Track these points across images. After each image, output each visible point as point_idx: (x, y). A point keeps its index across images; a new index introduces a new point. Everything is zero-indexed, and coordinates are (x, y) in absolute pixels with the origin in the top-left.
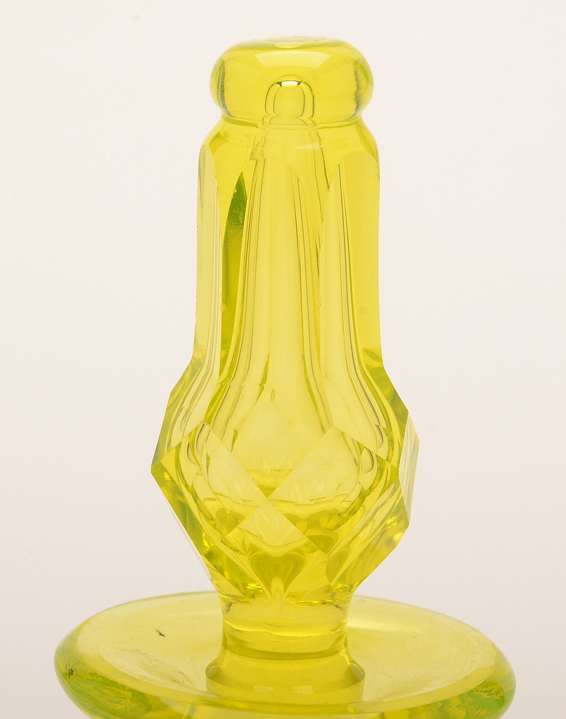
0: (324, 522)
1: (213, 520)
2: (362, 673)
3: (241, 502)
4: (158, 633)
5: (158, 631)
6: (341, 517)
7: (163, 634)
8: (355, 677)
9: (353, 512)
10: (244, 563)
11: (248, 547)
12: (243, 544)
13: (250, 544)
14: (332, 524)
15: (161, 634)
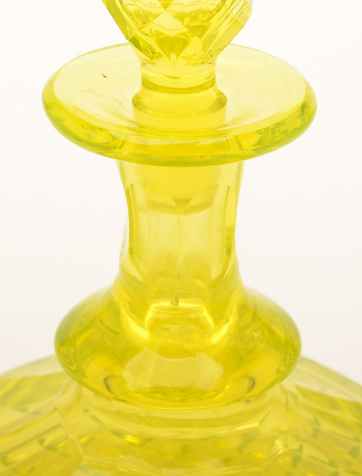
0: (201, 17)
1: (132, 15)
2: (226, 100)
3: (148, 4)
4: (103, 76)
5: (103, 75)
6: (211, 14)
7: (105, 76)
8: (221, 102)
9: (219, 10)
10: (152, 42)
11: (154, 33)
12: (150, 31)
13: (156, 31)
14: (206, 17)
15: (104, 76)
